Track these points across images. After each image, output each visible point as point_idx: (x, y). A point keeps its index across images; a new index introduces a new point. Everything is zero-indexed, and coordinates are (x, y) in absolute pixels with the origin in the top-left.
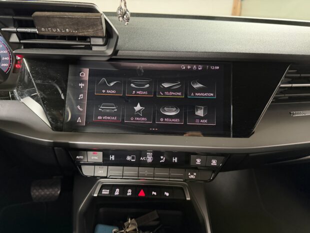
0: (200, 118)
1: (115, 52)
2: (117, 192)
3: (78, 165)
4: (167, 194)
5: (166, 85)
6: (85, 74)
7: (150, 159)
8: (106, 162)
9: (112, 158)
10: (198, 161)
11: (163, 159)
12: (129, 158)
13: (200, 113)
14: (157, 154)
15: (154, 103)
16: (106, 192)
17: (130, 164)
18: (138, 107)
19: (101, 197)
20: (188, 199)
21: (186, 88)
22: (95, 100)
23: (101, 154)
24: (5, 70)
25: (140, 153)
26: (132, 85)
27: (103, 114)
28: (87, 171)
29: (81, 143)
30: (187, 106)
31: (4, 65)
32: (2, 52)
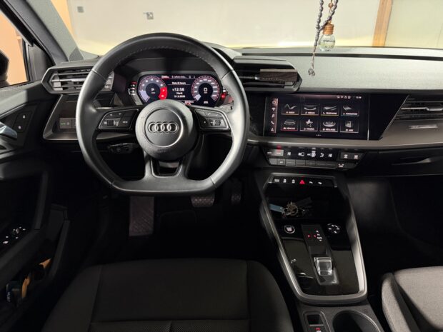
0: (349, 128)
1: (299, 88)
2: (285, 181)
3: (266, 158)
4: (320, 183)
5: (327, 108)
6: (276, 102)
7: (313, 154)
8: (285, 157)
9: (289, 154)
10: (346, 156)
11: (322, 155)
12: (300, 154)
13: (349, 125)
14: (318, 150)
15: (319, 121)
16: (277, 181)
18: (309, 122)
19: (275, 185)
20: (336, 187)
21: (340, 110)
22: (282, 119)
23: (283, 151)
24: (214, 99)
25: (308, 150)
26: (305, 108)
27: (287, 126)
28: (273, 162)
30: (340, 121)
31: (214, 96)
32: (214, 87)
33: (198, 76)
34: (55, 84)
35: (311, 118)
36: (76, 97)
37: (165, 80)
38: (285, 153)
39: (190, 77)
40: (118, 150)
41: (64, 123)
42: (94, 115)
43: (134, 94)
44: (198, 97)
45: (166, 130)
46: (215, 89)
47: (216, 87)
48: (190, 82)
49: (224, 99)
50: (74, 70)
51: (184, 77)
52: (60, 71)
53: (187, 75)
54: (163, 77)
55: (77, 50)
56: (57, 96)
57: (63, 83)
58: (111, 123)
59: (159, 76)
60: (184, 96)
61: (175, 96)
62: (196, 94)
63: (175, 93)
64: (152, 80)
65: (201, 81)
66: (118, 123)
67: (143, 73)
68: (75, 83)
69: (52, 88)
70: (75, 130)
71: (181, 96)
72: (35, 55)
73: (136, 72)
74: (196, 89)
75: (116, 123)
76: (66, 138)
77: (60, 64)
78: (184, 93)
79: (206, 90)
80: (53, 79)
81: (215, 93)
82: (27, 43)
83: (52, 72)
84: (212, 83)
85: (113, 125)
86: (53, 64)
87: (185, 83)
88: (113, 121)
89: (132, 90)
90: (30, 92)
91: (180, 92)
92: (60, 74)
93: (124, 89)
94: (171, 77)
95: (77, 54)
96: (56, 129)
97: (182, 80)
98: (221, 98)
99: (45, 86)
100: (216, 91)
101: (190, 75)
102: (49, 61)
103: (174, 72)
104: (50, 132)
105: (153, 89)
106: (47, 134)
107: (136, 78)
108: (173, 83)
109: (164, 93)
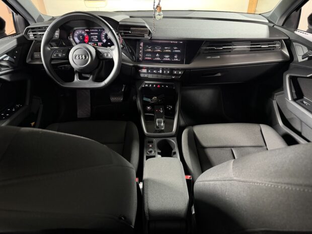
1: (151, 38)
2: (150, 85)
3: (139, 73)
4: (167, 86)
5: (166, 48)
6: (142, 44)
7: (161, 72)
8: (148, 73)
9: (149, 71)
10: (175, 72)
11: (165, 72)
12: (154, 71)
13: (176, 57)
14: (163, 69)
15: (162, 54)
16: (146, 85)
17: (155, 73)
18: (157, 55)
19: (145, 87)
20: (174, 88)
21: (172, 49)
22: (145, 53)
23: (146, 70)
25: (158, 69)
26: (156, 48)
27: (147, 57)
28: (142, 75)
29: (141, 65)
30: (172, 55)
34: (30, 35)
35: (159, 53)
36: (41, 42)
37: (87, 32)
38: (148, 70)
39: (100, 30)
40: (63, 68)
41: (36, 55)
42: (50, 51)
43: (72, 39)
44: (105, 41)
45: (82, 58)
48: (100, 33)
50: (39, 28)
51: (96, 30)
52: (32, 28)
53: (98, 29)
54: (86, 30)
55: (40, 16)
56: (32, 41)
57: (34, 35)
58: (57, 55)
59: (84, 30)
61: (93, 40)
62: (104, 39)
63: (93, 38)
64: (80, 32)
67: (75, 29)
68: (40, 35)
69: (29, 37)
70: (41, 58)
72: (19, 19)
73: (72, 28)
74: (103, 37)
75: (60, 55)
76: (38, 63)
77: (32, 25)
78: (97, 39)
80: (29, 33)
82: (14, 14)
83: (28, 29)
86: (29, 25)
89: (70, 37)
90: (18, 39)
91: (95, 38)
92: (32, 30)
93: (66, 37)
94: (90, 30)
95: (41, 19)
96: (32, 58)
97: (96, 32)
99: (26, 36)
102: (27, 24)
103: (91, 28)
104: (30, 60)
105: (81, 37)
106: (28, 60)
107: (72, 31)
108: (91, 33)
109: (87, 39)
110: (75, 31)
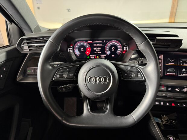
2: (162, 103)
6: (161, 57)
7: (186, 90)
8: (167, 91)
12: (177, 90)
16: (157, 103)
18: (184, 70)
24: (118, 54)
26: (181, 61)
27: (169, 72)
28: (159, 94)
31: (118, 52)
32: (118, 47)
33: (109, 41)
34: (24, 47)
37: (89, 43)
38: (167, 89)
39: (104, 41)
40: (64, 89)
41: (30, 71)
42: (51, 70)
43: (71, 52)
44: (108, 53)
45: (100, 81)
46: (119, 48)
47: (120, 47)
48: (105, 44)
49: (124, 54)
50: (36, 38)
51: (101, 41)
52: (28, 39)
53: (103, 41)
54: (89, 41)
55: (38, 26)
56: (26, 54)
57: (29, 47)
58: (61, 76)
59: (86, 41)
60: (100, 53)
61: (95, 53)
62: (108, 51)
63: (95, 50)
64: (82, 43)
65: (111, 43)
66: (66, 75)
67: (77, 40)
68: (37, 46)
69: (22, 50)
71: (99, 53)
72: (13, 29)
73: (73, 39)
74: (107, 48)
75: (65, 76)
77: (28, 35)
78: (100, 51)
79: (113, 49)
80: (23, 44)
81: (119, 51)
82: (8, 22)
83: (22, 40)
84: (118, 45)
85: (63, 77)
86: (24, 35)
87: (101, 45)
88: (63, 75)
89: (70, 49)
90: (8, 53)
91: (98, 50)
92: (27, 41)
93: (65, 49)
94: (93, 42)
95: (38, 28)
96: (25, 73)
97: (100, 43)
98: (123, 53)
99: (19, 48)
100: (120, 49)
101: (105, 40)
102: (22, 33)
103: (96, 39)
104: (21, 77)
105: (82, 49)
106: (19, 78)
107: (73, 43)
108: (94, 45)
109: (88, 51)
110: (76, 42)
